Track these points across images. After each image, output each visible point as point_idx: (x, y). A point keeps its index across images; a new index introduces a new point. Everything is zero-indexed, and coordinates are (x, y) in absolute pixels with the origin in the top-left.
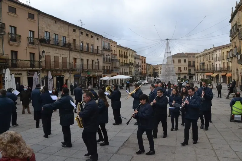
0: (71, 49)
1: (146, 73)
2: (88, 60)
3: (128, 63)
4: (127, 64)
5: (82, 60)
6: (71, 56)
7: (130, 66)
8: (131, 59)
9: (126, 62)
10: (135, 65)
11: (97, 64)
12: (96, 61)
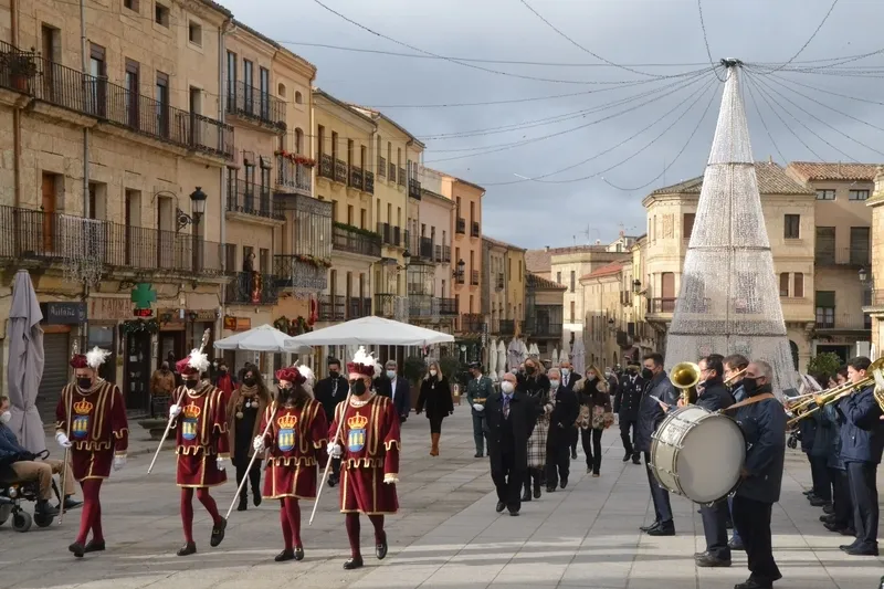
0: (32, 104)
1: (477, 310)
2: (131, 195)
3: (367, 227)
4: (363, 232)
5: (94, 189)
6: (25, 155)
7: (385, 253)
8: (387, 204)
9: (356, 223)
10: (414, 250)
11: (188, 229)
12: (187, 207)
